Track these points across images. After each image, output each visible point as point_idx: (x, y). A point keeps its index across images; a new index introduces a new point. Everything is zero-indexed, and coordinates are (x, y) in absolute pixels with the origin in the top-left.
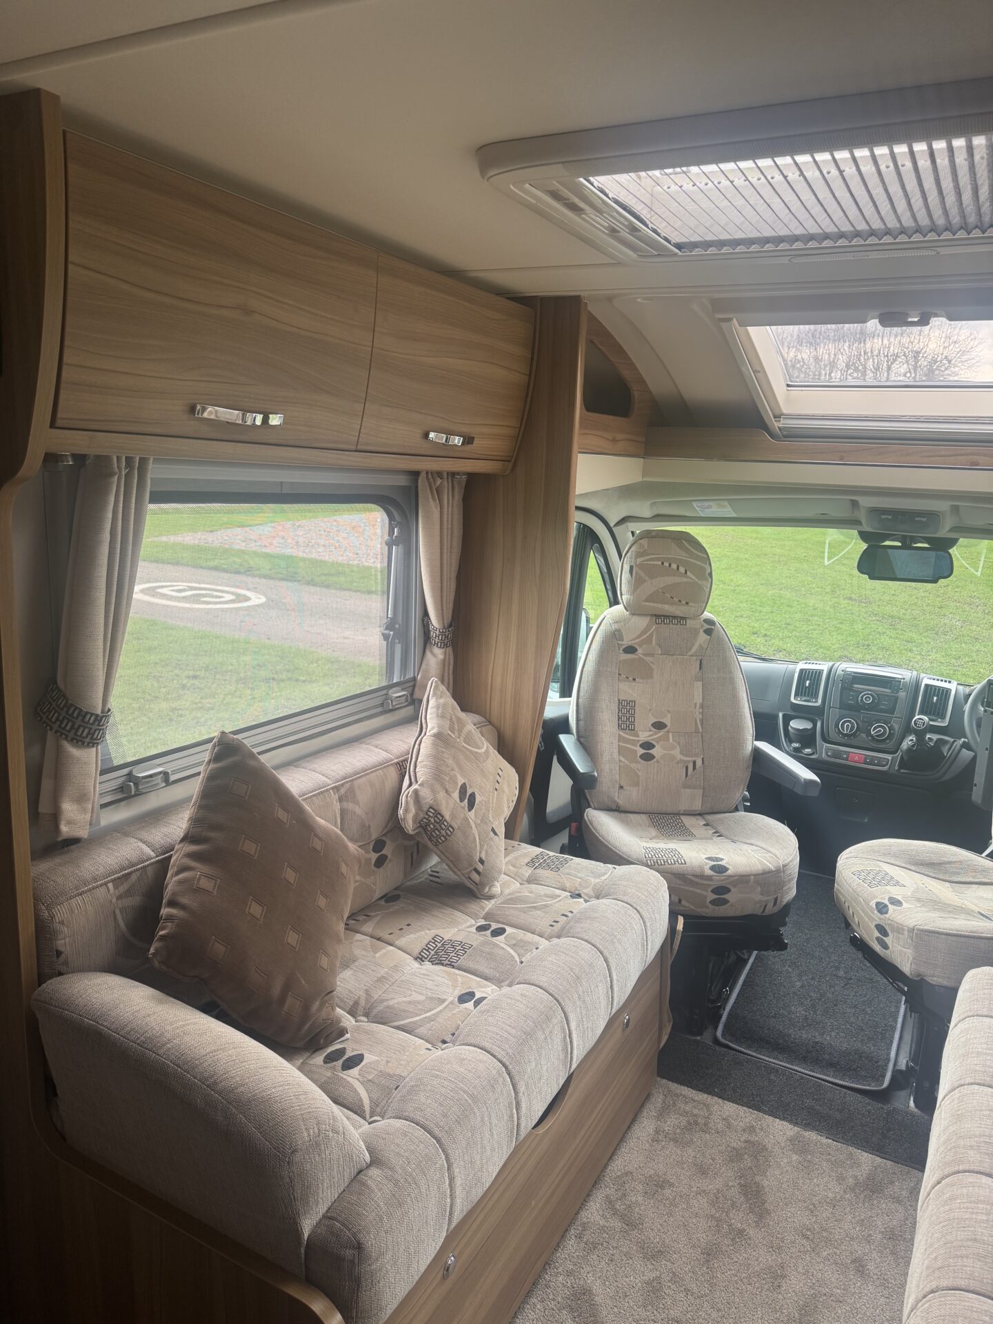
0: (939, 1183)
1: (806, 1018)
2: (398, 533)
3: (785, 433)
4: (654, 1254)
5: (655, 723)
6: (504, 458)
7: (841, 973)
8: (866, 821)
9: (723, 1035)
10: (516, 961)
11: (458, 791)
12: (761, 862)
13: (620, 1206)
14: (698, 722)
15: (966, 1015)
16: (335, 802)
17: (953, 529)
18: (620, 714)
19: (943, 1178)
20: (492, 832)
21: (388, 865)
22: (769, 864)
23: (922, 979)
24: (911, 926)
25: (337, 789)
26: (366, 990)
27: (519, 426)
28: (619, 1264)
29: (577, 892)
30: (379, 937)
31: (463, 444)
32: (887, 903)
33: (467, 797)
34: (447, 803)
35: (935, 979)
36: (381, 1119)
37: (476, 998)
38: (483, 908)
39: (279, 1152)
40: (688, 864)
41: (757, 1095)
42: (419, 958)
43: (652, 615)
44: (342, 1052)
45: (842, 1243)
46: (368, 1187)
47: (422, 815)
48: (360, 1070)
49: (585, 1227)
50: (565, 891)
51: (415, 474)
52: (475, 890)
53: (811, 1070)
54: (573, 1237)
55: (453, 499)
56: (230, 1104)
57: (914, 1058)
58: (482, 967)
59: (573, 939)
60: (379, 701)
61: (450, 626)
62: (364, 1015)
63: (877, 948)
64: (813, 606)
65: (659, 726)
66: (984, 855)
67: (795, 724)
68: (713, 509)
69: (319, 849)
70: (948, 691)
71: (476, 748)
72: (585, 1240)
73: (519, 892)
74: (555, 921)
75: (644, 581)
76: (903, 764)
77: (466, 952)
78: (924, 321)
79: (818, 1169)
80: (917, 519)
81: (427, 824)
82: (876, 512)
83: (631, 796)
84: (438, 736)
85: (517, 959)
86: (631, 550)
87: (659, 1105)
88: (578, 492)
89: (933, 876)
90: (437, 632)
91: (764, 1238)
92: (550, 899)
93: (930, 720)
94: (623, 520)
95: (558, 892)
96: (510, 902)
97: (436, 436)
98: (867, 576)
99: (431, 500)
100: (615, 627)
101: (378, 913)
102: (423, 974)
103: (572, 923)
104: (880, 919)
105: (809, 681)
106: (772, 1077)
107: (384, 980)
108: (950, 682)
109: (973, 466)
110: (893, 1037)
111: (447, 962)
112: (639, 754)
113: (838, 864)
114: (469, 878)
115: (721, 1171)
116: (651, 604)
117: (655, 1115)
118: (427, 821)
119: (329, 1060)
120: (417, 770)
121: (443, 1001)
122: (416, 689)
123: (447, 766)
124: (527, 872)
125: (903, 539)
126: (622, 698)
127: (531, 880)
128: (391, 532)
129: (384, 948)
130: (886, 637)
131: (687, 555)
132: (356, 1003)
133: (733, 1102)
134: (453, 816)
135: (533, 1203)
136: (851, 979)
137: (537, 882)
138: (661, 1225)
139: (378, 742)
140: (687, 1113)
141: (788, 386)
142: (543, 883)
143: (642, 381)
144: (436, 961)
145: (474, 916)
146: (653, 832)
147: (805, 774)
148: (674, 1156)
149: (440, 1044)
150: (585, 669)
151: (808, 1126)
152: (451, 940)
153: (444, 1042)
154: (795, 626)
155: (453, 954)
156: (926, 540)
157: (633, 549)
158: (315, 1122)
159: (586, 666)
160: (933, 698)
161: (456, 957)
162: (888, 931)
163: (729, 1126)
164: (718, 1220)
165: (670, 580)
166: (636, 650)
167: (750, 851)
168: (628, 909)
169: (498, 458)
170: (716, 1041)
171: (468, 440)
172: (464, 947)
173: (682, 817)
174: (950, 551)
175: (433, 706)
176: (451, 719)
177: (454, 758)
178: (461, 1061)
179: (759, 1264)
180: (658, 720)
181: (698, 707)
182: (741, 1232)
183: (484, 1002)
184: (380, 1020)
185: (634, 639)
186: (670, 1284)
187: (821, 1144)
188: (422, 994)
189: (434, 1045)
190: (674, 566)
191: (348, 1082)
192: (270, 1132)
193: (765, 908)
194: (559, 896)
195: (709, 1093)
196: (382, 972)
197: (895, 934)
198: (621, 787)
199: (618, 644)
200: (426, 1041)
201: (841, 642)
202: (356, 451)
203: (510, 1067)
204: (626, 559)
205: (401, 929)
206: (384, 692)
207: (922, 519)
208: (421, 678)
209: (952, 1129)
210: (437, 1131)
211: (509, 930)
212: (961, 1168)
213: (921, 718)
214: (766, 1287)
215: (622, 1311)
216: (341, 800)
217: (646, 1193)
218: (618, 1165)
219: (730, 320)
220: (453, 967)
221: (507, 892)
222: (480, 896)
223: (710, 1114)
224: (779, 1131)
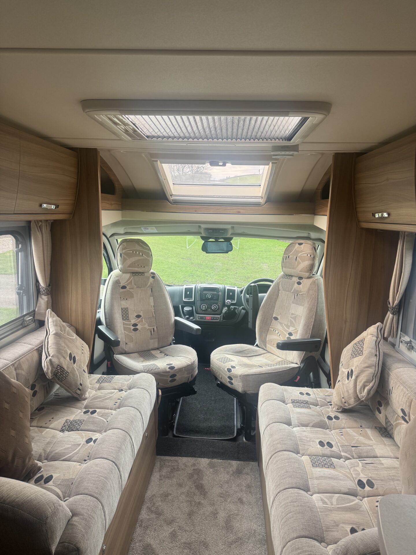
0: (271, 458)
1: (204, 418)
2: (22, 246)
3: (174, 201)
4: (170, 522)
5: (136, 316)
6: (69, 213)
7: (213, 398)
8: (213, 340)
9: (176, 433)
10: (105, 422)
11: (68, 356)
12: (186, 363)
13: (153, 509)
14: (153, 313)
15: (264, 401)
16: (13, 371)
17: (232, 234)
18: (123, 314)
19: (272, 456)
20: (83, 372)
21: (38, 395)
22: (189, 363)
23: (246, 393)
24: (240, 374)
25: (13, 365)
26: (43, 449)
27: (74, 200)
28: (158, 531)
29: (121, 389)
30: (41, 426)
31: (55, 208)
32: (231, 368)
33: (72, 358)
34: (65, 363)
35: (250, 391)
36: (69, 498)
37: (93, 440)
38: (83, 404)
39: (40, 520)
40: (160, 368)
41: (193, 452)
42: (62, 431)
43: (131, 273)
44: (42, 477)
45: (234, 494)
46: (75, 525)
47: (54, 370)
48: (53, 481)
49: (142, 521)
50: (115, 389)
51: (29, 222)
52: (78, 397)
53: (209, 437)
54: (138, 527)
55: (47, 231)
56: (14, 507)
57: (243, 422)
58: (91, 427)
59: (126, 407)
60: (20, 322)
61: (49, 285)
62: (45, 460)
63: (229, 385)
64: (171, 262)
65: (138, 316)
66: (255, 346)
67: (186, 309)
68: (149, 230)
69: (16, 392)
70: (234, 290)
71: (72, 337)
72: (143, 526)
73: (97, 394)
74: (116, 402)
75: (127, 259)
76: (224, 318)
77: (82, 423)
78: (224, 165)
79: (220, 472)
80: (221, 231)
81: (57, 373)
82: (207, 229)
83: (131, 346)
84: (56, 334)
85: (105, 420)
86: (119, 247)
87: (159, 466)
88: (103, 226)
89: (241, 356)
90: (44, 289)
91: (207, 502)
92: (110, 394)
93: (231, 301)
94: (112, 235)
95: (113, 391)
96: (94, 399)
97: (47, 206)
98: (205, 252)
99: (37, 232)
100: (117, 279)
101: (36, 416)
102: (68, 436)
103: (123, 401)
104: (229, 374)
105: (188, 292)
106: (197, 443)
107: (50, 443)
108: (235, 287)
109: (239, 213)
110: (234, 417)
111: (75, 429)
112: (132, 329)
113: (211, 358)
114: (76, 393)
115: (187, 483)
116: (130, 268)
117: (158, 470)
118: (57, 372)
119: (37, 482)
120: (49, 351)
121: (80, 445)
122: (36, 315)
123: (62, 347)
124: (97, 385)
125: (216, 238)
126: (122, 307)
127: (100, 389)
128: (17, 246)
129: (45, 430)
130: (198, 272)
131: (142, 248)
132: (40, 456)
133: (185, 457)
134: (68, 368)
135: (126, 516)
136: (216, 400)
137: (102, 389)
138: (170, 510)
139: (25, 341)
140: (170, 466)
141: (173, 184)
142: (106, 388)
143: (118, 181)
144: (70, 429)
145: (80, 408)
146: (142, 359)
147: (196, 327)
148: (169, 483)
149: (84, 462)
150: (106, 297)
151: (213, 458)
152: (74, 420)
153: (85, 460)
154: (166, 271)
155: (77, 425)
156: (223, 238)
157: (120, 246)
158: (52, 504)
159: (107, 296)
160: (230, 294)
161: (79, 426)
162: (232, 378)
163: (186, 466)
164: (190, 501)
165: (137, 258)
166: (126, 287)
167: (181, 359)
168: (144, 391)
169: (67, 213)
170: (174, 436)
171: (57, 206)
172: (81, 422)
173: (151, 351)
174: (231, 242)
175: (51, 321)
176: (60, 326)
177: (64, 343)
178: (97, 465)
179: (208, 512)
180: (138, 314)
181: (152, 307)
182: (199, 503)
183: (98, 440)
184: (54, 459)
185: (125, 283)
186: (179, 531)
187: (219, 462)
188: (70, 444)
189: (81, 463)
190: (138, 253)
191: (49, 488)
192: (35, 513)
193: (188, 380)
194: (114, 392)
195: (176, 456)
196: (48, 440)
197: (235, 379)
198: (126, 344)
199: (119, 285)
200: (77, 462)
201: (183, 275)
202: (14, 214)
203: (116, 462)
204: (118, 251)
205: (50, 421)
206: (22, 318)
207: (222, 231)
208: (37, 310)
209: (270, 439)
210: (96, 495)
211: (98, 410)
212: (277, 451)
213: (228, 301)
214: (212, 519)
215: (164, 547)
216: (15, 369)
217: (162, 500)
218: (149, 494)
219: (157, 161)
220: (79, 430)
221: (91, 395)
222: (81, 400)
223: (178, 464)
224: (204, 462)
